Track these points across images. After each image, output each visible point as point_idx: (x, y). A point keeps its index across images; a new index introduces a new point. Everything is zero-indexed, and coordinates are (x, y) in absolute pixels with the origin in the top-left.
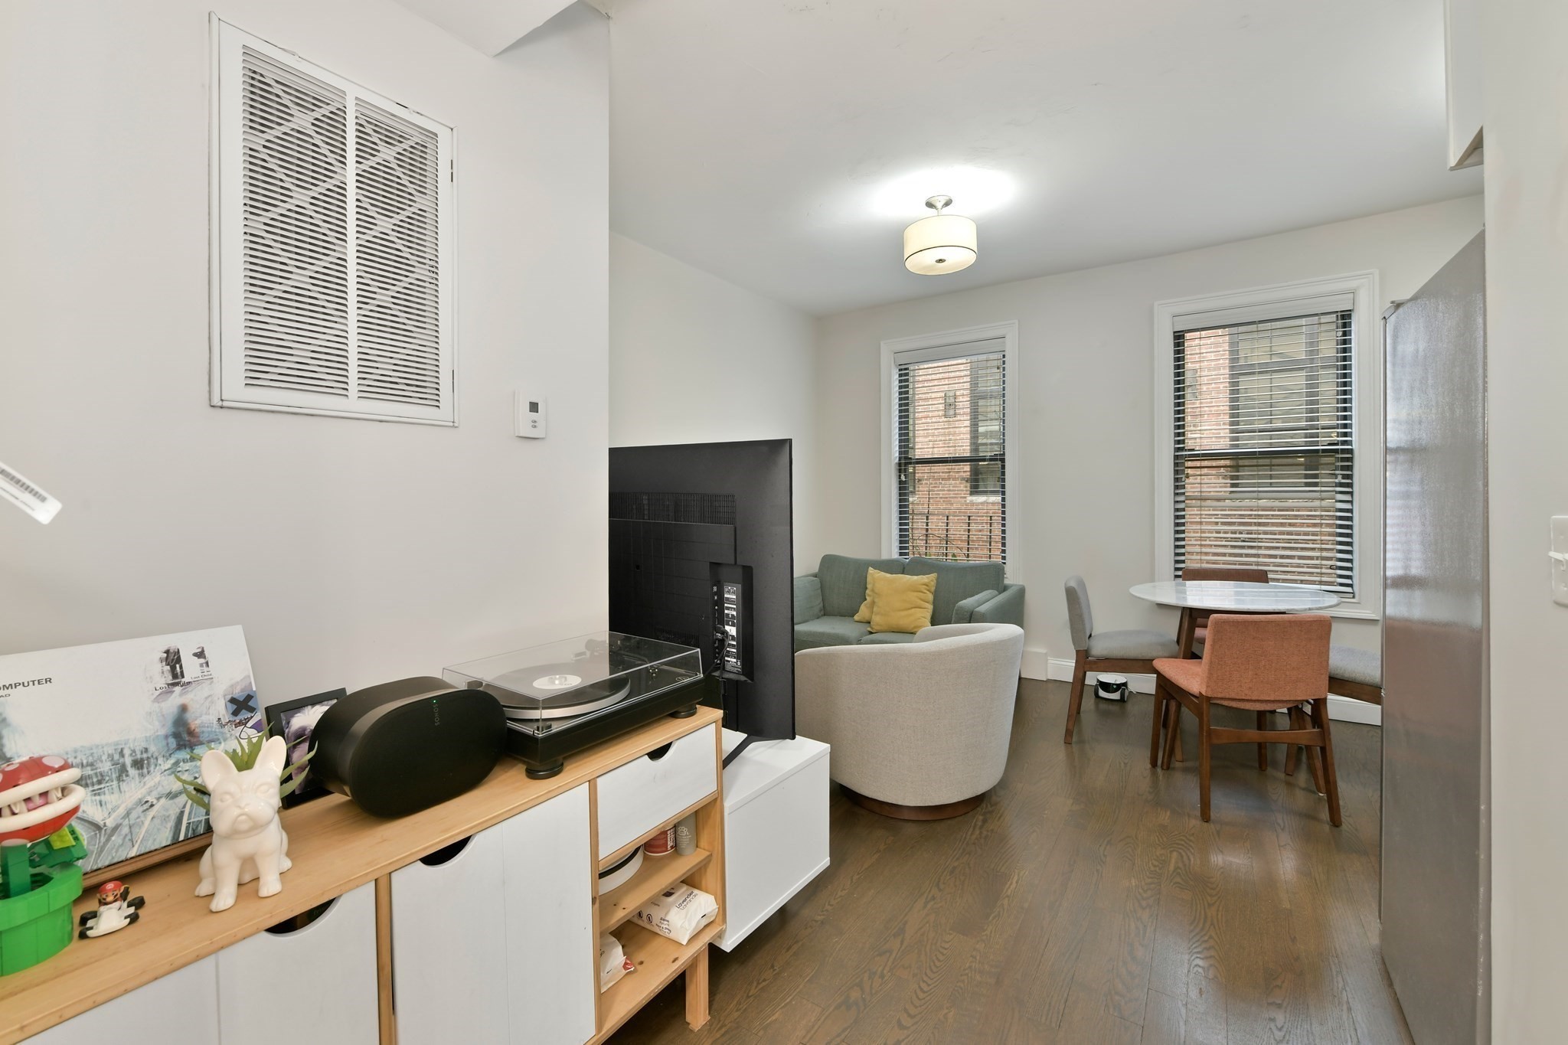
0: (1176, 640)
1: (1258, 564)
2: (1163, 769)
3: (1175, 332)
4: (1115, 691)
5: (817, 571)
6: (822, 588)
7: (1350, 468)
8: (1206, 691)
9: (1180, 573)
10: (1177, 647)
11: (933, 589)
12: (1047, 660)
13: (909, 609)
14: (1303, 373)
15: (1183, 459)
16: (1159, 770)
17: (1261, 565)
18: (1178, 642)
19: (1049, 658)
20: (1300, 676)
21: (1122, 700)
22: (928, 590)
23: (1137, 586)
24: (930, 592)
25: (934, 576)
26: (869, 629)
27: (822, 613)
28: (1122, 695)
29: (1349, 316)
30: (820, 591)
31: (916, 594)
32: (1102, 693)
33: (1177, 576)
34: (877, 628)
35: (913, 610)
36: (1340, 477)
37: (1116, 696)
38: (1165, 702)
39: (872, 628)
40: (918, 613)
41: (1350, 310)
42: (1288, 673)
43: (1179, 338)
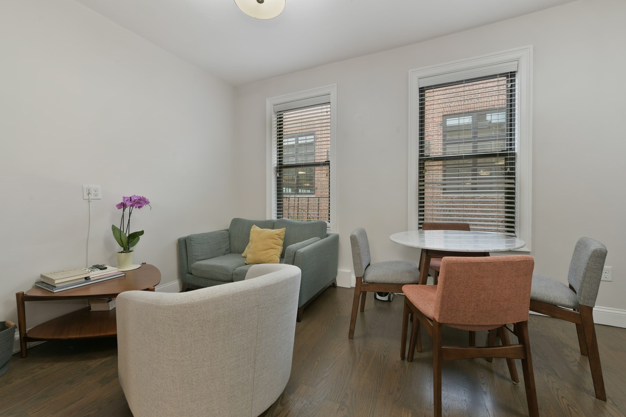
0: (418, 267)
1: (463, 220)
2: (408, 361)
3: (420, 88)
4: (385, 295)
5: (229, 228)
6: (229, 236)
7: (514, 164)
8: (439, 319)
9: (421, 226)
10: (419, 273)
11: (283, 237)
12: (351, 276)
13: (267, 250)
14: (471, 144)
15: (423, 160)
16: (406, 362)
17: (465, 221)
18: (419, 269)
19: (352, 275)
20: (510, 306)
21: (389, 301)
22: (280, 238)
23: (395, 234)
24: (281, 239)
25: (283, 229)
26: (245, 262)
27: (229, 251)
28: (389, 298)
29: (514, 76)
30: (228, 239)
31: (272, 240)
32: (378, 297)
33: (420, 228)
34: (250, 261)
35: (269, 250)
36: (508, 169)
37: (385, 298)
38: (410, 315)
39: (247, 262)
40: (272, 252)
41: (515, 72)
42: (501, 303)
43: (422, 90)
